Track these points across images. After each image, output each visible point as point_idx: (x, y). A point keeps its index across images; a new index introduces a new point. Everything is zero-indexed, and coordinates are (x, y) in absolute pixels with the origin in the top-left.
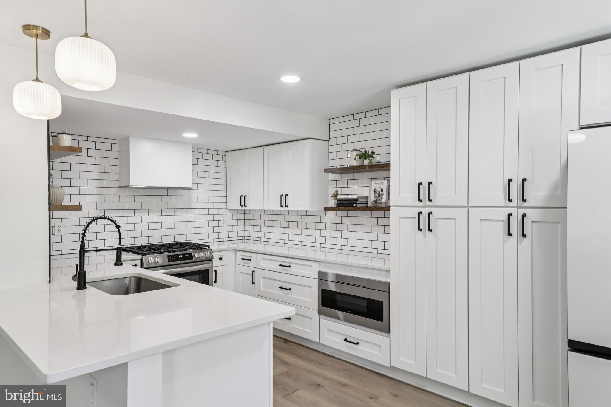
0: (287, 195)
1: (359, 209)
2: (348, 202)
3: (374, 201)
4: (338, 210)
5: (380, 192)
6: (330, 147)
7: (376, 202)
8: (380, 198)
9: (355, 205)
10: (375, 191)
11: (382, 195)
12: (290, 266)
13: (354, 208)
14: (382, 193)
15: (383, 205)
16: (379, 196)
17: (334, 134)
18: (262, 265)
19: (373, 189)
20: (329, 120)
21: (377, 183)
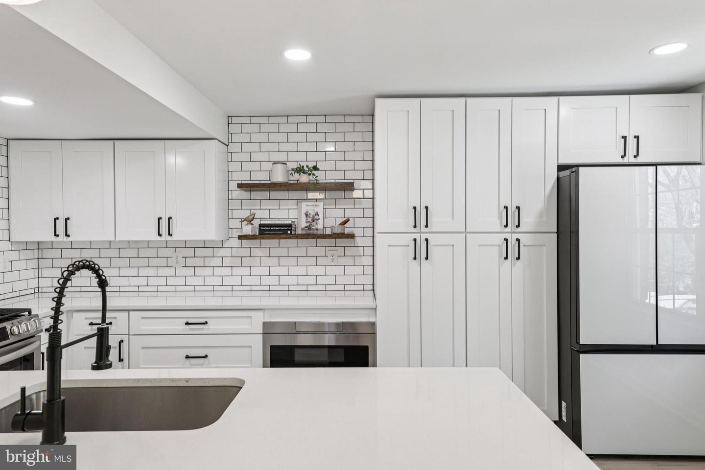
0: (171, 218)
1: (297, 237)
2: (277, 228)
3: (306, 227)
4: (263, 239)
5: (314, 217)
6: (230, 154)
7: (309, 228)
8: (315, 223)
9: (289, 232)
10: (307, 215)
11: (318, 220)
12: (206, 323)
13: (289, 236)
14: (317, 217)
15: (320, 232)
16: (313, 221)
17: (235, 138)
18: (143, 328)
19: (303, 212)
20: (228, 117)
21: (309, 206)
